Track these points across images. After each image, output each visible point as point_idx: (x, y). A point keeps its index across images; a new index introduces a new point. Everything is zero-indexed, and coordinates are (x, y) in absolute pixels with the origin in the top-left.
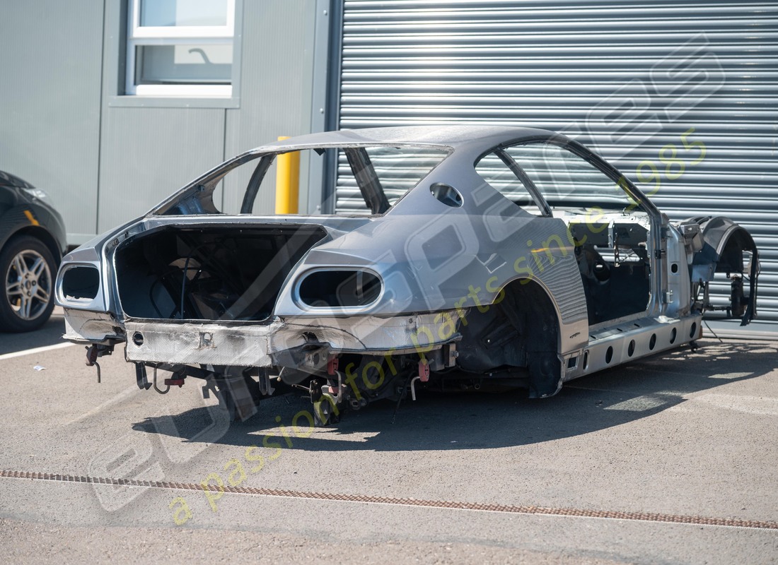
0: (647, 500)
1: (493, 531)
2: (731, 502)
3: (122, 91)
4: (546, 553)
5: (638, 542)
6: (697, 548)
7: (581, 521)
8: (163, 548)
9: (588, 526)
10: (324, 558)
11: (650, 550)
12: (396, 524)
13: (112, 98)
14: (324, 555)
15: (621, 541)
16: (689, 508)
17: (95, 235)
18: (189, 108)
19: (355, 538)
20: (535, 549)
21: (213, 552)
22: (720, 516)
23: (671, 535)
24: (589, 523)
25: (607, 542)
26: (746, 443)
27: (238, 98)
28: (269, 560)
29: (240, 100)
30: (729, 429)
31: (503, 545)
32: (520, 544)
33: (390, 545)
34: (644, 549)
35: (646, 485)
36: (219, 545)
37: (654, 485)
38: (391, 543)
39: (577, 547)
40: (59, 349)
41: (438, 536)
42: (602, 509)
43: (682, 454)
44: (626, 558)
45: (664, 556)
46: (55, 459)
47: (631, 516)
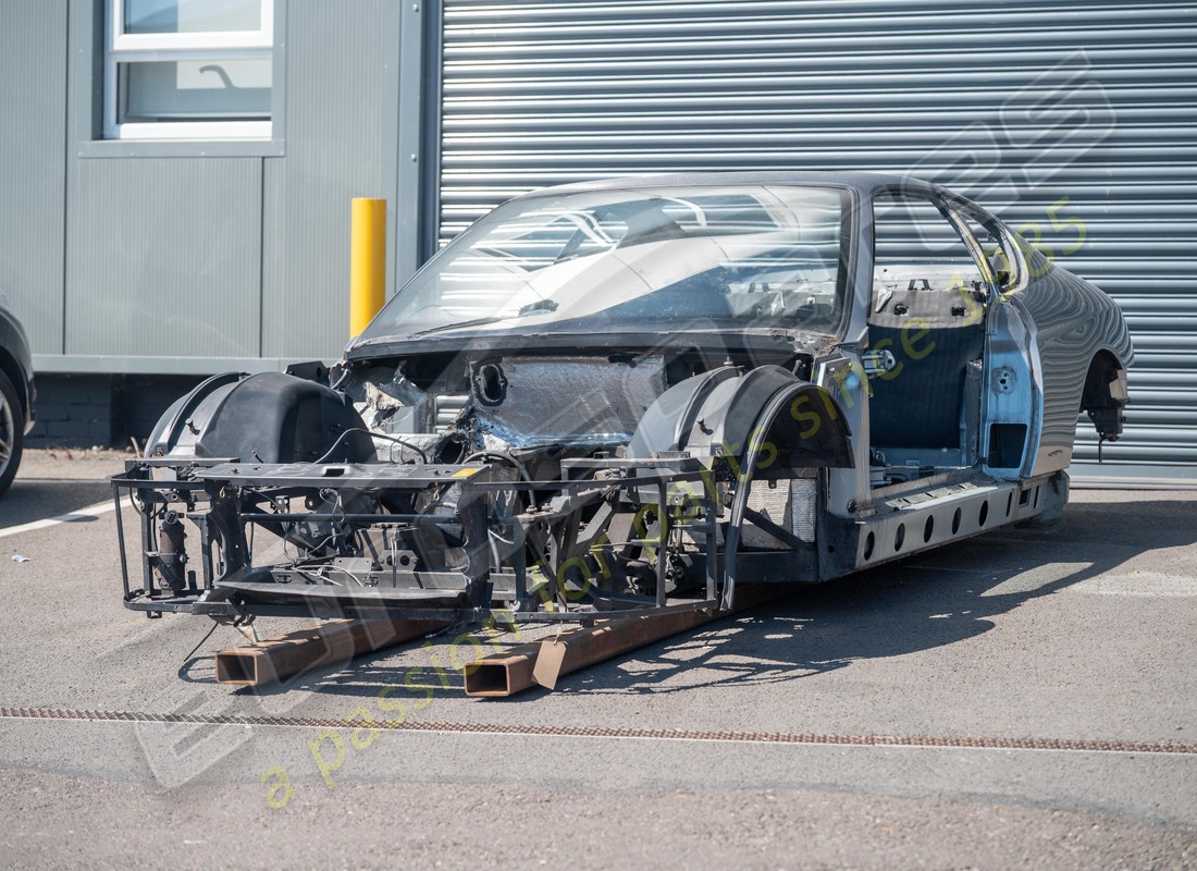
0: (1032, 721)
1: (825, 770)
2: (1156, 719)
3: (99, 133)
4: (918, 799)
5: (1046, 779)
6: (1135, 784)
7: (948, 752)
8: (340, 811)
9: (963, 760)
10: (592, 817)
11: (1067, 789)
12: (676, 766)
13: (83, 144)
14: (589, 813)
15: (1020, 779)
16: (1099, 730)
17: (61, 355)
18: (206, 157)
19: (624, 787)
20: (898, 794)
21: (419, 814)
22: (1149, 739)
23: (1091, 767)
24: (962, 755)
25: (1001, 780)
26: (1143, 636)
27: (283, 140)
28: (511, 822)
29: (286, 143)
30: (1110, 617)
31: (850, 790)
32: (874, 788)
33: (681, 796)
34: (1058, 788)
35: (1019, 700)
36: (422, 803)
37: (1031, 700)
38: (681, 793)
39: (959, 789)
40: (40, 530)
41: (746, 780)
42: (969, 735)
43: (1055, 655)
44: (1037, 803)
45: (1092, 798)
46: (109, 690)
47: (1018, 743)
